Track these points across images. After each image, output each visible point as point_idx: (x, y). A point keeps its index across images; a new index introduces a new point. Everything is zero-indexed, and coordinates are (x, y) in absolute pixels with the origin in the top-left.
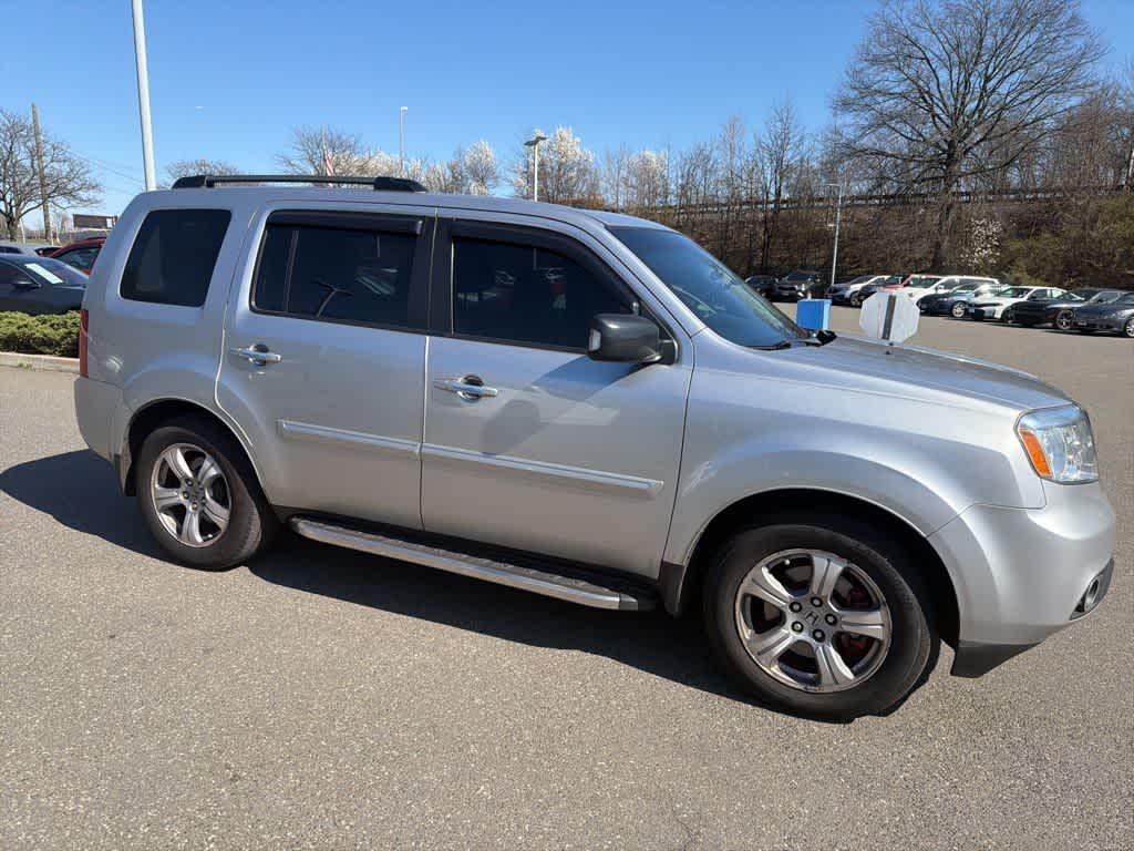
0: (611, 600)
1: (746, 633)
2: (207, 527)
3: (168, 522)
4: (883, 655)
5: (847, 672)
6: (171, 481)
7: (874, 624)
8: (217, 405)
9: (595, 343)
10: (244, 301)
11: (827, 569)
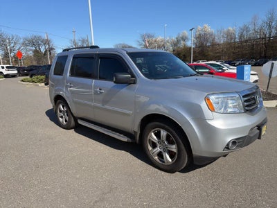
0: (125, 139)
1: (150, 148)
2: (66, 121)
3: (60, 119)
4: (176, 157)
5: (170, 160)
6: (61, 111)
7: (174, 148)
8: (64, 96)
9: (114, 80)
10: (69, 74)
11: (163, 133)
